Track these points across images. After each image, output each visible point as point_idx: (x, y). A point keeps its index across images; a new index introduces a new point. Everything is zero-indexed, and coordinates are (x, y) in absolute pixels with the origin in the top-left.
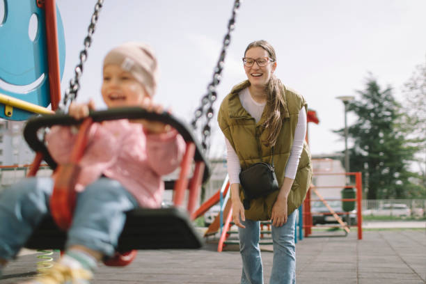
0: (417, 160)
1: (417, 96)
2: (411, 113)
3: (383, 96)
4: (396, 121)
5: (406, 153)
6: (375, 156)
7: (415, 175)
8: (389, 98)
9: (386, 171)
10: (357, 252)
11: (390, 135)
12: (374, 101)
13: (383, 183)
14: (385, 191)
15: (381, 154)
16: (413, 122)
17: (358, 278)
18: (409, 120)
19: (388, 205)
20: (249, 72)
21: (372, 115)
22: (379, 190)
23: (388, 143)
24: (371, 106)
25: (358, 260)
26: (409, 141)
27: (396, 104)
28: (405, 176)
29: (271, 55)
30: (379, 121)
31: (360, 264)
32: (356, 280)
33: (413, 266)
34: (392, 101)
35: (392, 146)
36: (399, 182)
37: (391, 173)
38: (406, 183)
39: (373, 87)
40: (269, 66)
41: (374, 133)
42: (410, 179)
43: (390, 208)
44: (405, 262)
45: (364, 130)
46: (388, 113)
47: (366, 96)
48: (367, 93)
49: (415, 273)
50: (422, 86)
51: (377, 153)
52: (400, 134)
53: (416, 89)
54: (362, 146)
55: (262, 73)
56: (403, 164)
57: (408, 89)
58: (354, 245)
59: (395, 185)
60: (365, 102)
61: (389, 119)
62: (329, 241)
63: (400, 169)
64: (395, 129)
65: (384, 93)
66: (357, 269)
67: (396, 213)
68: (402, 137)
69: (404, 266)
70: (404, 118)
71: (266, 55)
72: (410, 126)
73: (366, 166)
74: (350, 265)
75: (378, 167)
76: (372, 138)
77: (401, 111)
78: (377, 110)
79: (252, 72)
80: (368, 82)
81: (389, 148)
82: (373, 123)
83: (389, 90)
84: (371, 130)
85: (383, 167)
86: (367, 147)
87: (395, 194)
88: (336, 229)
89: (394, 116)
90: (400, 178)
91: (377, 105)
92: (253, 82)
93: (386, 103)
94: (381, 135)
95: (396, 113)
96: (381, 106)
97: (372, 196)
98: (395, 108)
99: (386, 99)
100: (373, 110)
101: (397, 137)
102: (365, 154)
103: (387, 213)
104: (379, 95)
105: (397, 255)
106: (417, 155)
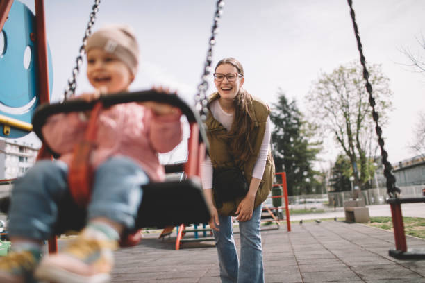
0: (318, 160)
1: (314, 106)
2: (311, 121)
3: (291, 107)
4: (301, 128)
5: (310, 154)
6: (288, 158)
7: (318, 173)
8: (295, 108)
9: (297, 171)
10: (290, 242)
11: (298, 139)
12: (285, 112)
13: (296, 181)
14: (298, 187)
15: (293, 156)
16: (313, 128)
17: (298, 264)
18: (310, 126)
19: (302, 200)
20: (219, 86)
21: (284, 123)
22: (294, 188)
23: (297, 147)
24: (283, 116)
25: (293, 250)
26: (312, 144)
27: (300, 114)
28: (311, 174)
29: (240, 71)
30: (290, 128)
31: (296, 253)
32: (297, 267)
33: (334, 252)
34: (296, 111)
35: (300, 148)
36: (307, 180)
37: (301, 172)
38: (313, 180)
39: (283, 101)
40: (238, 80)
41: (286, 138)
42: (315, 177)
43: (305, 202)
44: (327, 249)
45: (280, 136)
46: (295, 121)
47: (279, 108)
48: (279, 105)
49: (337, 257)
50: (317, 98)
51: (290, 155)
52: (305, 138)
53: (313, 100)
54: (279, 151)
55: (231, 88)
56: (309, 164)
57: (307, 100)
58: (286, 236)
59: (305, 182)
60: (278, 112)
61: (296, 126)
62: (267, 234)
63: (307, 168)
64: (301, 135)
65: (291, 104)
66: (294, 257)
67: (309, 206)
68: (306, 141)
69: (327, 252)
70: (307, 125)
71: (235, 70)
72: (312, 132)
73: (283, 167)
74: (289, 254)
75: (292, 168)
76: (285, 143)
77: (304, 120)
78: (287, 119)
79: (222, 86)
80: (279, 96)
81: (298, 150)
82: (285, 131)
83: (294, 102)
84: (285, 136)
85: (295, 168)
86: (282, 151)
87: (305, 190)
88: (270, 223)
89: (299, 124)
90: (307, 176)
91: (287, 115)
92: (223, 95)
93: (293, 113)
94: (292, 140)
95: (300, 121)
96: (289, 116)
97: (290, 193)
98: (300, 117)
99: (293, 110)
100: (284, 119)
101: (302, 141)
102: (282, 156)
103: (302, 207)
104: (287, 107)
105: (320, 243)
106: (318, 156)
